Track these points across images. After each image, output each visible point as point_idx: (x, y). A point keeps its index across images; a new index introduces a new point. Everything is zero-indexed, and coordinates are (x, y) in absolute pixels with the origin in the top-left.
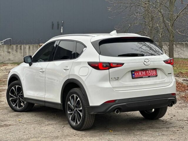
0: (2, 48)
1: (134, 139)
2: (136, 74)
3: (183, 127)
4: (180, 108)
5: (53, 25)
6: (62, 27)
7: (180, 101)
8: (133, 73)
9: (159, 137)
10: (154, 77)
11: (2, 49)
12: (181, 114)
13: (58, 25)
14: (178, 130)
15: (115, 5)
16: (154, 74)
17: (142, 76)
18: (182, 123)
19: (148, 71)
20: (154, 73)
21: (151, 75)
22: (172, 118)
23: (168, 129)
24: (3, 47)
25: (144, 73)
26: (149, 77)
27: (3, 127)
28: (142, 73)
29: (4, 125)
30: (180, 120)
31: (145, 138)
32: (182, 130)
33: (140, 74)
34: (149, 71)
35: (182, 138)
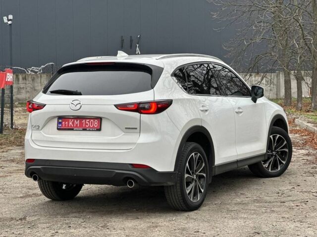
0: (39, 79)
1: (226, 216)
2: (64, 123)
3: (307, 202)
4: (311, 175)
5: (123, 41)
6: (138, 45)
7: (314, 164)
8: (60, 121)
9: (266, 214)
10: (93, 130)
11: (39, 81)
12: (309, 183)
13: (131, 41)
14: (297, 206)
15: (223, 9)
16: (94, 126)
17: (74, 127)
18: (307, 196)
19: (84, 121)
20: (96, 125)
21: (89, 127)
22: (294, 188)
23: (282, 204)
24: (41, 76)
25: (77, 122)
26: (84, 130)
27: (32, 197)
28: (73, 123)
29: (33, 194)
30: (306, 192)
31: (243, 216)
32: (304, 205)
33: (70, 123)
34: (87, 120)
35: (300, 216)
